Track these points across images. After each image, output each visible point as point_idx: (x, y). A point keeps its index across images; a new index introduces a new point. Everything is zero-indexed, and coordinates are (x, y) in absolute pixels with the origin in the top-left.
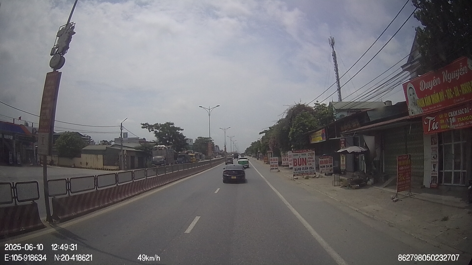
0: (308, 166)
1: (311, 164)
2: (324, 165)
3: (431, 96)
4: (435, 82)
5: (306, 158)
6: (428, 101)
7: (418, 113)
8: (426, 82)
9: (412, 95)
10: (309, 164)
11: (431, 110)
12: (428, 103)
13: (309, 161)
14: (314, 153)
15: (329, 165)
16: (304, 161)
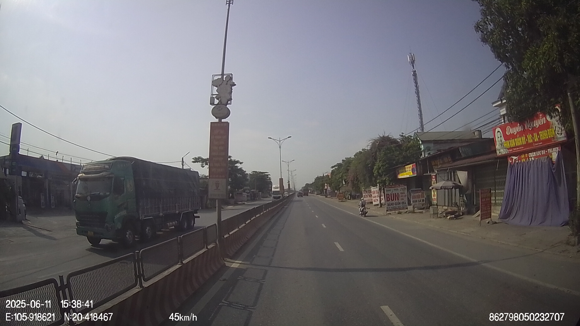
0: (400, 201)
1: (403, 199)
2: (416, 200)
3: (515, 139)
4: (518, 129)
5: (398, 193)
6: (513, 143)
7: (505, 153)
8: (511, 128)
9: (500, 137)
10: (401, 199)
11: (514, 151)
12: (513, 145)
13: (401, 196)
14: (405, 188)
15: (421, 200)
16: (396, 196)
